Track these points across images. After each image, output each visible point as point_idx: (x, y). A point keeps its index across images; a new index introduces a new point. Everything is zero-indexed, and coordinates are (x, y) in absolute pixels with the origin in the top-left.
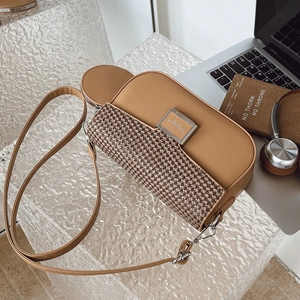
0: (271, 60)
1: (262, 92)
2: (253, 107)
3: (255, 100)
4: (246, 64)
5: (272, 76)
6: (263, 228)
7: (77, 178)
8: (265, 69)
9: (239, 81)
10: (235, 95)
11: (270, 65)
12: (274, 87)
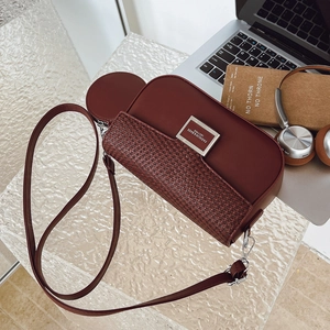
0: (260, 41)
1: (260, 79)
2: (254, 98)
3: (255, 89)
4: (235, 50)
5: (265, 58)
6: (292, 224)
7: (87, 213)
8: (256, 53)
9: (233, 71)
10: (232, 89)
11: (260, 46)
12: (270, 71)
